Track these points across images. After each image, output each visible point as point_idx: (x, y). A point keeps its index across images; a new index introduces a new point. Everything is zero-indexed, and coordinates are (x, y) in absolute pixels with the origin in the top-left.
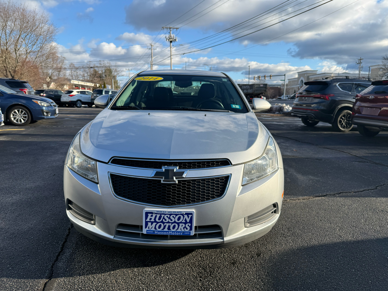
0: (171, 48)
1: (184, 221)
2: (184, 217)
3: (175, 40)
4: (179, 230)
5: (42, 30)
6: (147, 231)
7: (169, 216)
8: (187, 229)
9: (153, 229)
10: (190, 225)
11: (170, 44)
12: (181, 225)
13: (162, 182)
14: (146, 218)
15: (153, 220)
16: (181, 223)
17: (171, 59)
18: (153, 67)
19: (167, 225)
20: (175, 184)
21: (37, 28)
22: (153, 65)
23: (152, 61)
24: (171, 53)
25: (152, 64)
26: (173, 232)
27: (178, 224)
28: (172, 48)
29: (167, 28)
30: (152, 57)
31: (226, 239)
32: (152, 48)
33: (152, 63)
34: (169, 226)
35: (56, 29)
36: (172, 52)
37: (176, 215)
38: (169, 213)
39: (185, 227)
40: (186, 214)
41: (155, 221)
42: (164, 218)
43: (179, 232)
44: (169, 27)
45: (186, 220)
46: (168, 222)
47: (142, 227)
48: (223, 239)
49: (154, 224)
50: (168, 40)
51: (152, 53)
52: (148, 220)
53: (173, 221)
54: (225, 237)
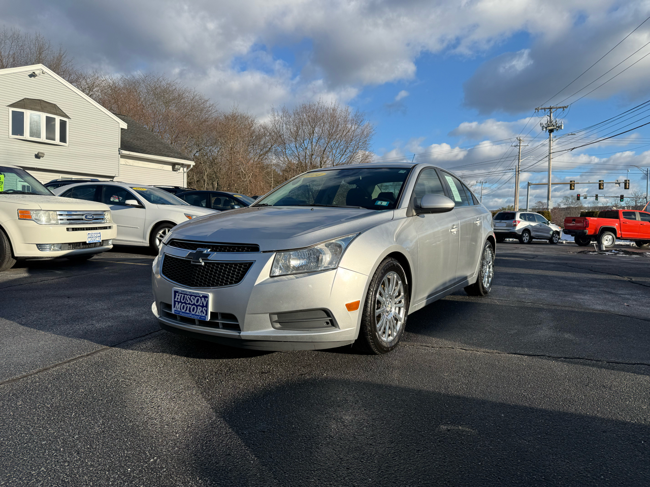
0: (550, 141)
1: (201, 305)
2: (201, 299)
3: (560, 127)
4: (197, 314)
5: (355, 134)
6: (175, 310)
7: (190, 297)
8: (203, 313)
9: (179, 310)
10: (206, 309)
11: (550, 135)
12: (199, 307)
13: (192, 263)
14: (175, 298)
15: (179, 300)
16: (199, 305)
17: (550, 159)
18: (519, 175)
19: (189, 306)
20: (201, 266)
21: (348, 132)
22: (520, 172)
23: (518, 166)
24: (550, 150)
25: (518, 171)
26: (192, 314)
27: (197, 306)
28: (552, 142)
29: (545, 109)
30: (519, 159)
31: (242, 334)
32: (521, 145)
33: (518, 168)
34: (190, 308)
35: (372, 130)
36: (552, 148)
37: (196, 297)
38: (190, 294)
39: (202, 311)
40: (203, 296)
41: (181, 302)
42: (186, 299)
43: (197, 315)
44: (549, 107)
45: (203, 303)
46: (189, 304)
47: (171, 305)
48: (240, 333)
49: (180, 304)
50: (546, 128)
51: (519, 152)
52: (176, 299)
53: (193, 303)
54: (243, 331)
